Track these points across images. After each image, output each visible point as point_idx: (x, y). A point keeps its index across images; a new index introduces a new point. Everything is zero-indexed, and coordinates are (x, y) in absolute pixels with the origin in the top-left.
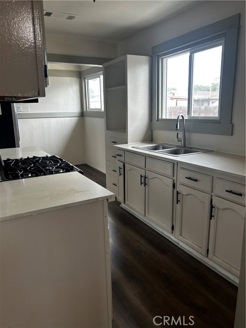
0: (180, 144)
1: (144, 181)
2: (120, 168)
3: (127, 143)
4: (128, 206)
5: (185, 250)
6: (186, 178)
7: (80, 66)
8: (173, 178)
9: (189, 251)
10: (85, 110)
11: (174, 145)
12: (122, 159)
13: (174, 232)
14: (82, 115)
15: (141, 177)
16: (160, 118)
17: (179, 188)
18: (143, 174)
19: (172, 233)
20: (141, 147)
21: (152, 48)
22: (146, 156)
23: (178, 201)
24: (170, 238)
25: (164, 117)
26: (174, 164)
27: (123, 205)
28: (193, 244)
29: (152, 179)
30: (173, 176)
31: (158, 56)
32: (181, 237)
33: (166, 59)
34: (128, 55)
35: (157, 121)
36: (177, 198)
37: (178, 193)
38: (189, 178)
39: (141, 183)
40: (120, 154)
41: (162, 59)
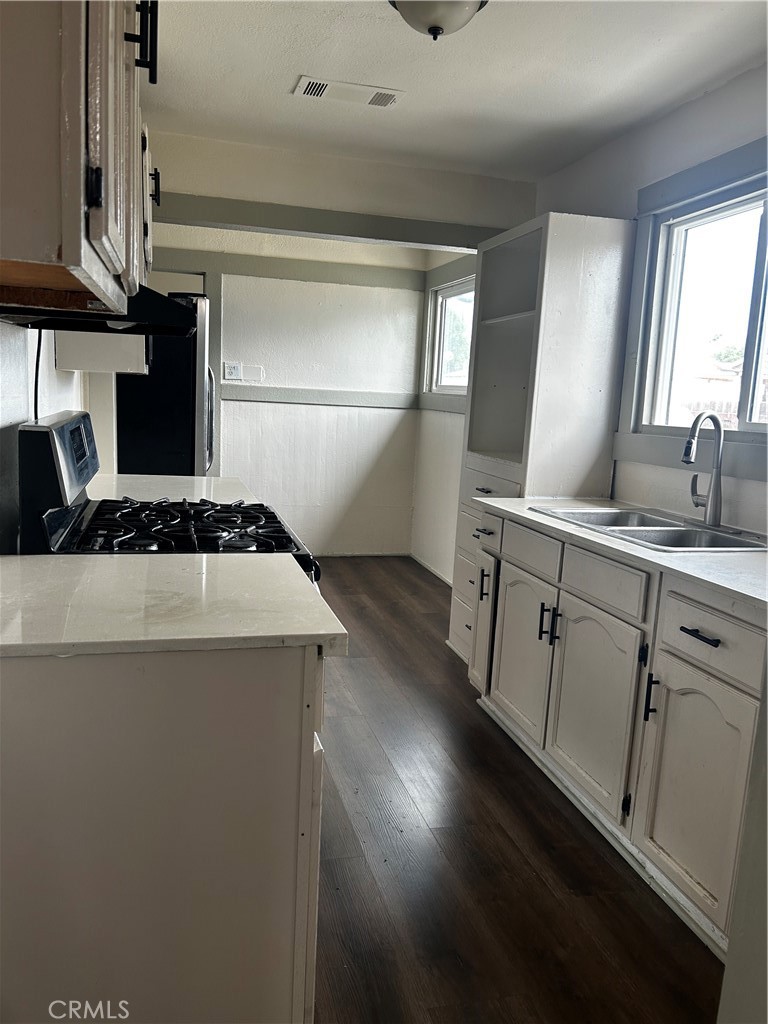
0: (699, 514)
1: (552, 626)
2: (483, 575)
3: (520, 495)
4: (497, 705)
5: (663, 896)
6: (683, 629)
7: (427, 252)
8: (642, 626)
9: (677, 903)
10: (425, 389)
11: (679, 518)
12: (493, 543)
13: (629, 819)
14: (416, 404)
15: (543, 610)
16: (645, 421)
17: (660, 665)
18: (550, 604)
19: (623, 822)
20: (560, 511)
21: (641, 192)
22: (565, 541)
23: (648, 710)
24: (617, 839)
25: (659, 421)
26: (652, 578)
27: (484, 702)
28: (687, 879)
29: (577, 621)
30: (645, 620)
31: (657, 220)
32: (650, 844)
33: (684, 227)
34: (552, 215)
35: (636, 431)
36: (648, 698)
37: (651, 682)
38: (695, 633)
39: (541, 632)
40: (490, 527)
41: (670, 228)
